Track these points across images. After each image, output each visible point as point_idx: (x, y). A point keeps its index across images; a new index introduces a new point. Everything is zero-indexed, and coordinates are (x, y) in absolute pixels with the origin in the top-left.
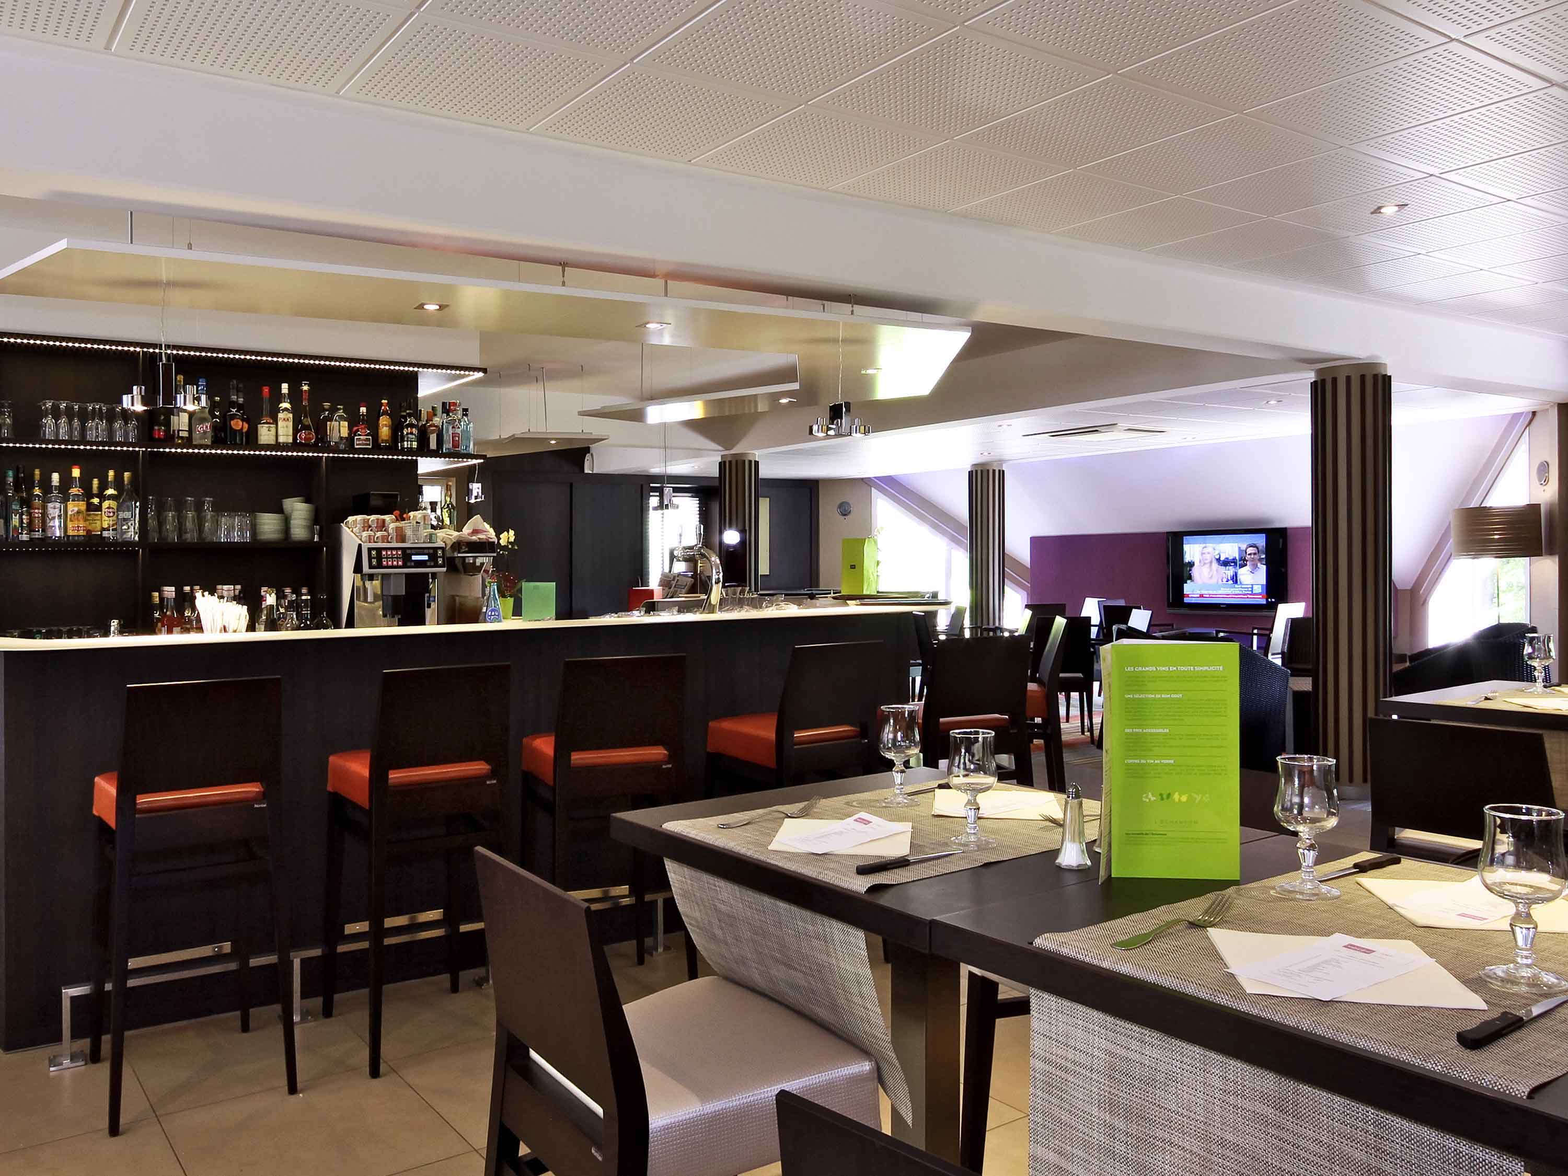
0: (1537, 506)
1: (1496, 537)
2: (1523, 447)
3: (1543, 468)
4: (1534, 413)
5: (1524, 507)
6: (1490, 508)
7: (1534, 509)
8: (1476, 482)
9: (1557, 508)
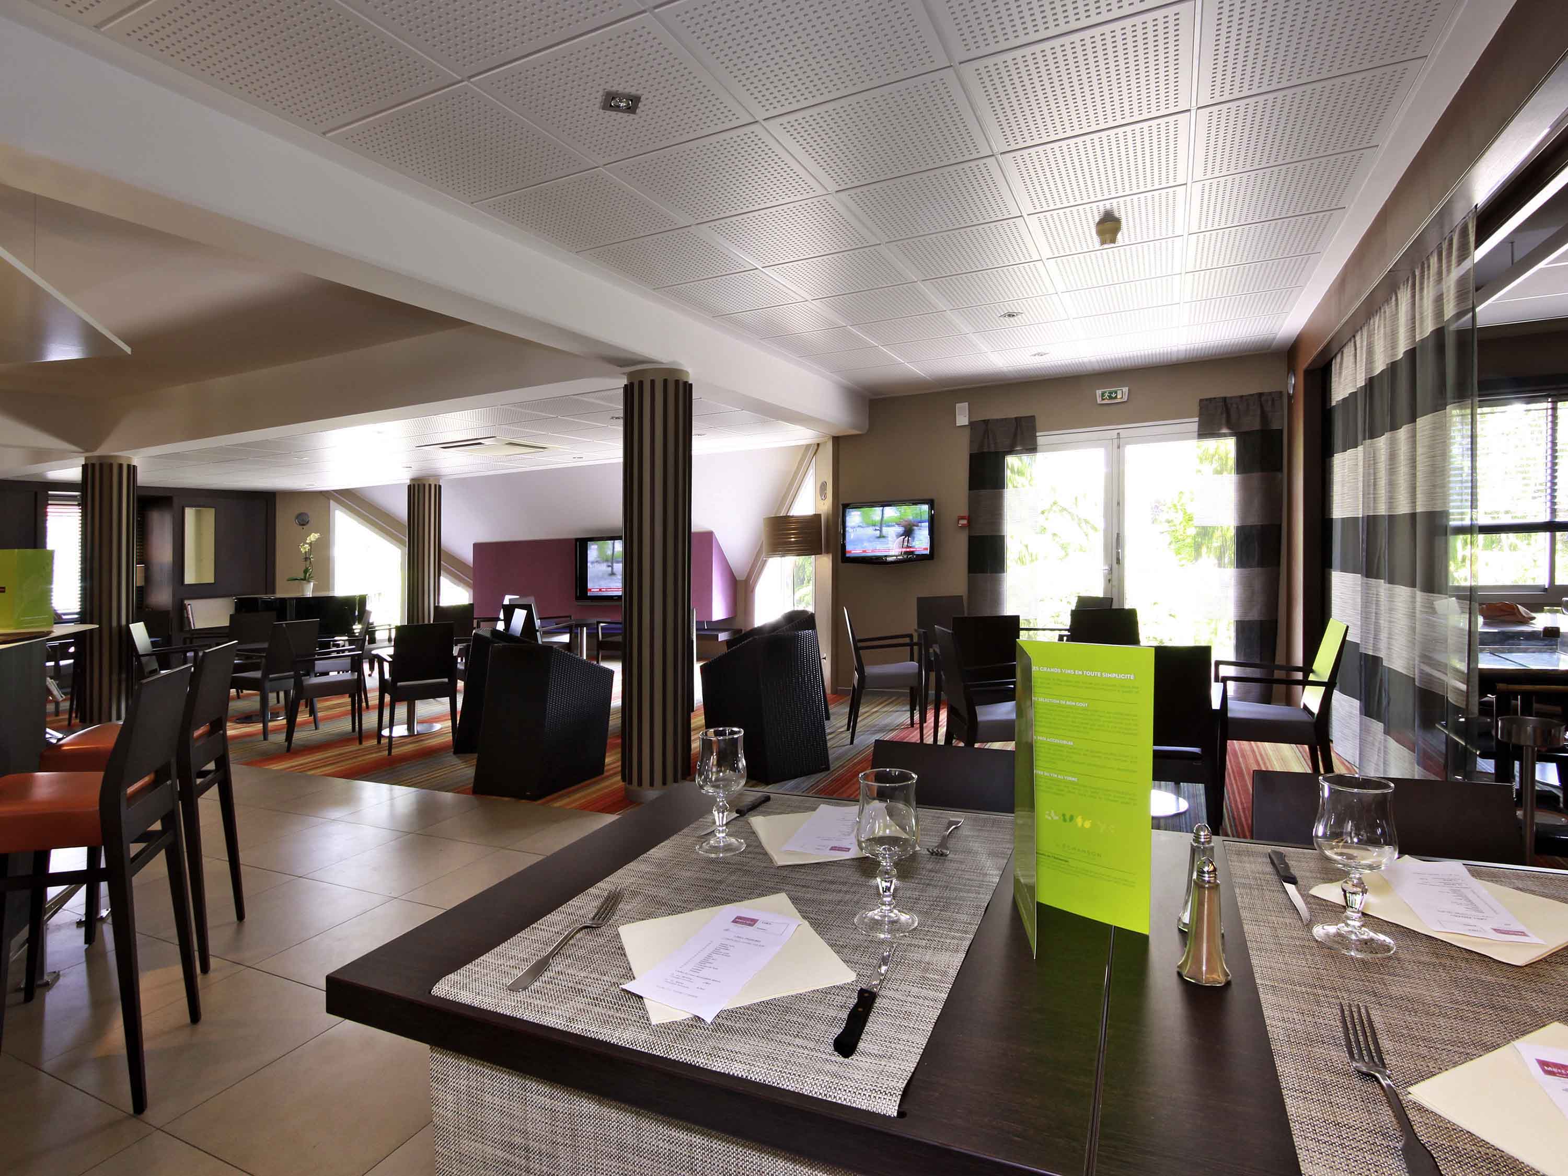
0: (820, 515)
1: (793, 540)
2: (811, 472)
3: (823, 486)
4: (818, 445)
5: (812, 516)
6: (792, 517)
7: (817, 517)
8: (784, 498)
9: (831, 518)
